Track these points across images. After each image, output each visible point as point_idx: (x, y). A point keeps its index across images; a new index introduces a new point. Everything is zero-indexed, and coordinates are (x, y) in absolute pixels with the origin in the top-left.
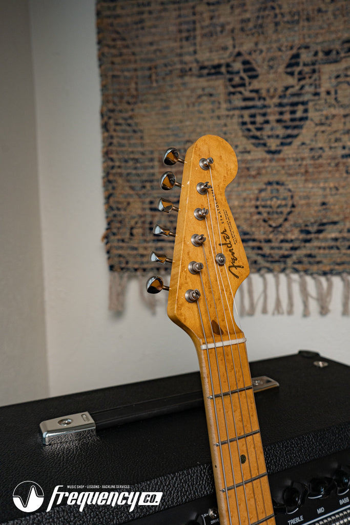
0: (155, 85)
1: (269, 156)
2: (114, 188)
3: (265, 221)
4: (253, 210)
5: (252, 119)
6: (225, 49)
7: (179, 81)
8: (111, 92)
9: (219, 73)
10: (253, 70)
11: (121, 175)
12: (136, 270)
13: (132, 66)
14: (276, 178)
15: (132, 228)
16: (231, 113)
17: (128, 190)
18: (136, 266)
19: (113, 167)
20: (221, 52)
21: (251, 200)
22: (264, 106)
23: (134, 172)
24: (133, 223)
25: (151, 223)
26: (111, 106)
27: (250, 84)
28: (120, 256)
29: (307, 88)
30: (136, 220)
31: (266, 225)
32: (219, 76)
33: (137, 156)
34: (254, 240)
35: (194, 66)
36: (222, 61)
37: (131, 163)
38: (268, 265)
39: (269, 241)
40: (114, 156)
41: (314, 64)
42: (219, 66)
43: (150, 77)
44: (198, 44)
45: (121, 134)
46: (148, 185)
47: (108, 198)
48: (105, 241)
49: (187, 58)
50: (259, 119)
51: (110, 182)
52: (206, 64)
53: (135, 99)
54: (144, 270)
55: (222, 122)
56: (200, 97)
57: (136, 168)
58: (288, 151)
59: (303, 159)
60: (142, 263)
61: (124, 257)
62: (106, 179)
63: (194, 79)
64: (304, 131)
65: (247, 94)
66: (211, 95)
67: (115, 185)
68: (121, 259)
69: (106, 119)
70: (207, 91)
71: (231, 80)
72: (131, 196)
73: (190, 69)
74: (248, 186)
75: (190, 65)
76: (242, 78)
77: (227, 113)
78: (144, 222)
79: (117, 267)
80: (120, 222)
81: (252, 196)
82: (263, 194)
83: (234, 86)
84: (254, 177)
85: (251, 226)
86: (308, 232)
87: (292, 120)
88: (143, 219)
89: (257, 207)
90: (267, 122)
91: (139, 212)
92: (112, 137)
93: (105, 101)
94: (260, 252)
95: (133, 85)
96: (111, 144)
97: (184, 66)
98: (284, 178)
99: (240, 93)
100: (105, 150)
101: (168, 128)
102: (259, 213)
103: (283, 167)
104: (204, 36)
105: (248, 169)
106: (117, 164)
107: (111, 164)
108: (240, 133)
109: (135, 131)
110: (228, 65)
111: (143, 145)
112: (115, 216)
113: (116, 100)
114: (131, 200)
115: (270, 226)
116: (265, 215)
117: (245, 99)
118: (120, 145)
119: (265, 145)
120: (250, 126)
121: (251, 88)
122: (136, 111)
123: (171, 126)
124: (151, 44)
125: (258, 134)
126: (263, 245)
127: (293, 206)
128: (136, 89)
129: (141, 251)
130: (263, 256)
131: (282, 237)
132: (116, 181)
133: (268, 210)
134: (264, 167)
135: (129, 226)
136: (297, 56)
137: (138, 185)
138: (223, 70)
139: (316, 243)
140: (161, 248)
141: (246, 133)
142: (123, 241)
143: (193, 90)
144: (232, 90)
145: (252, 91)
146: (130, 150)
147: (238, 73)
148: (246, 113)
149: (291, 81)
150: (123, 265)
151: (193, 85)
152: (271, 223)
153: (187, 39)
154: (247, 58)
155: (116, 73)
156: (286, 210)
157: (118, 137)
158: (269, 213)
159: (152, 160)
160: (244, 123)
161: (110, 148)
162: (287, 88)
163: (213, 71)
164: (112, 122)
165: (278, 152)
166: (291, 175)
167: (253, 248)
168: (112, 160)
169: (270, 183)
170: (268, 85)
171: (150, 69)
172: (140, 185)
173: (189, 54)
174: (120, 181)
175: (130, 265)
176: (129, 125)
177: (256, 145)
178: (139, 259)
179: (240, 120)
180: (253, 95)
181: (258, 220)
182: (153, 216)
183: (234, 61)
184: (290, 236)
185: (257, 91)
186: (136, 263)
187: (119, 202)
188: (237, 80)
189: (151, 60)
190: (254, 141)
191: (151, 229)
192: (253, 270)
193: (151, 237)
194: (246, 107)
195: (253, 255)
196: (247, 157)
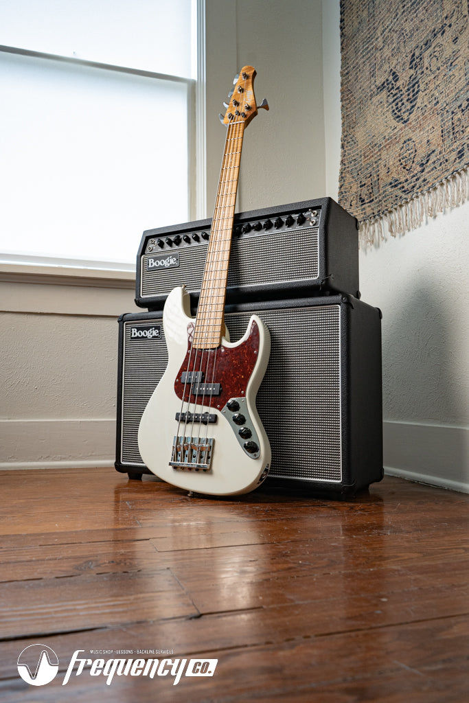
0: (362, 111)
1: (403, 125)
2: (344, 181)
3: (404, 168)
4: (399, 163)
5: (397, 106)
6: (386, 72)
7: (370, 102)
8: (346, 125)
9: (384, 87)
10: (397, 76)
11: (348, 172)
13: (354, 105)
14: (408, 137)
16: (389, 108)
17: (351, 180)
19: (345, 168)
20: (384, 74)
22: (402, 95)
23: (354, 167)
24: (352, 198)
25: (360, 195)
26: (345, 134)
27: (395, 85)
29: (418, 72)
30: (353, 196)
31: (405, 170)
32: (384, 89)
33: (355, 158)
34: (400, 183)
36: (385, 80)
37: (353, 162)
38: (406, 196)
39: (407, 180)
40: (346, 162)
41: (421, 55)
42: (384, 83)
43: (360, 107)
44: (376, 76)
45: (349, 148)
46: (359, 172)
47: (341, 187)
49: (372, 87)
50: (400, 104)
51: (342, 177)
52: (379, 85)
53: (355, 124)
55: (385, 116)
56: (377, 106)
57: (355, 165)
58: (412, 117)
59: (418, 117)
62: (340, 177)
63: (375, 97)
64: (418, 100)
65: (394, 92)
66: (381, 103)
69: (343, 142)
70: (380, 101)
71: (388, 88)
72: (352, 182)
73: (374, 93)
74: (396, 149)
75: (374, 90)
76: (392, 84)
77: (387, 109)
78: (357, 196)
80: (346, 200)
81: (397, 155)
82: (402, 151)
83: (389, 91)
84: (398, 142)
85: (398, 174)
86: (423, 164)
87: (413, 96)
88: (357, 194)
89: (400, 160)
90: (403, 104)
91: (355, 190)
92: (345, 151)
93: (343, 132)
94: (403, 189)
95: (354, 116)
96: (345, 155)
97: (372, 92)
98: (411, 135)
99: (392, 93)
100: (342, 160)
101: (367, 133)
102: (401, 164)
103: (410, 128)
104: (379, 69)
105: (396, 138)
106: (347, 166)
107: (343, 167)
108: (392, 118)
109: (355, 143)
110: (387, 80)
111: (358, 149)
112: (343, 197)
113: (348, 129)
114: (352, 185)
115: (407, 170)
116: (404, 164)
117: (394, 96)
118: (349, 154)
119: (402, 119)
120: (396, 111)
121: (396, 87)
122: (356, 131)
123: (367, 131)
124: (361, 88)
125: (399, 114)
126: (404, 184)
127: (416, 151)
128: (355, 118)
130: (405, 191)
131: (412, 175)
132: (346, 176)
133: (405, 160)
134: (402, 133)
135: (350, 201)
136: (414, 55)
137: (355, 174)
138: (385, 84)
139: (426, 170)
140: (364, 209)
141: (394, 116)
143: (375, 104)
144: (389, 94)
145: (396, 89)
146: (353, 155)
147: (391, 82)
148: (394, 104)
149: (412, 71)
151: (375, 101)
152: (407, 167)
153: (373, 76)
154: (394, 70)
155: (348, 113)
156: (412, 155)
157: (348, 150)
158: (406, 162)
159: (361, 156)
161: (344, 158)
162: (410, 78)
163: (382, 88)
164: (346, 143)
165: (408, 120)
166: (414, 131)
167: (400, 189)
168: (345, 164)
169: (405, 142)
170: (403, 81)
171: (360, 103)
172: (357, 174)
173: (374, 85)
174: (348, 175)
176: (353, 141)
177: (398, 122)
179: (392, 110)
180: (397, 91)
181: (401, 169)
182: (361, 190)
183: (389, 76)
184: (416, 172)
185: (398, 88)
187: (346, 188)
188: (390, 86)
189: (360, 98)
190: (397, 119)
191: (360, 198)
192: (399, 204)
193: (360, 203)
194: (394, 101)
195: (400, 193)
196: (396, 131)
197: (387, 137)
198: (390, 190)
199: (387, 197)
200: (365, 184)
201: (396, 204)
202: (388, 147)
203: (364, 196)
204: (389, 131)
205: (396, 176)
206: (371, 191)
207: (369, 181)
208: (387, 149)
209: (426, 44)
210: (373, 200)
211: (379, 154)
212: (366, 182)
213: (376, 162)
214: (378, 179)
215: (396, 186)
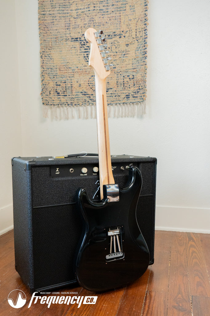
0: (57, 43)
2: (44, 78)
3: (91, 88)
4: (88, 84)
5: (87, 56)
6: (79, 33)
7: (65, 42)
8: (43, 46)
9: (77, 40)
11: (46, 73)
12: (51, 105)
13: (50, 37)
15: (50, 91)
16: (81, 53)
17: (49, 79)
18: (51, 104)
19: (44, 71)
20: (78, 34)
21: (87, 81)
23: (51, 72)
24: (50, 90)
25: (56, 90)
26: (43, 50)
27: (86, 44)
28: (46, 100)
30: (51, 89)
32: (77, 42)
33: (51, 67)
34: (88, 94)
35: (70, 38)
36: (78, 37)
37: (50, 69)
38: (92, 102)
40: (44, 67)
42: (77, 38)
43: (56, 41)
44: (71, 31)
45: (47, 60)
46: (55, 77)
47: (42, 81)
48: (41, 95)
49: (67, 35)
51: (42, 75)
52: (73, 37)
53: (51, 48)
54: (54, 105)
55: (78, 56)
56: (71, 48)
57: (51, 71)
60: (53, 103)
61: (47, 101)
62: (41, 75)
63: (70, 42)
65: (86, 48)
66: (75, 48)
67: (44, 77)
68: (46, 101)
69: (42, 54)
70: (74, 46)
71: (81, 43)
73: (69, 39)
74: (86, 77)
75: (69, 38)
76: (84, 42)
77: (80, 53)
78: (54, 89)
79: (45, 103)
80: (46, 89)
81: (87, 80)
82: (90, 79)
83: (82, 45)
84: (88, 74)
85: (87, 90)
88: (54, 88)
89: (89, 84)
91: (53, 86)
92: (43, 61)
93: (42, 48)
94: (90, 98)
95: (51, 43)
96: (43, 63)
97: (67, 38)
99: (84, 47)
100: (41, 65)
101: (62, 58)
102: (89, 86)
104: (73, 28)
105: (86, 71)
106: (45, 70)
107: (43, 69)
108: (84, 60)
109: (51, 59)
111: (54, 63)
112: (44, 87)
113: (45, 48)
114: (49, 82)
115: (93, 90)
116: (91, 86)
117: (85, 49)
118: (46, 63)
120: (87, 58)
121: (87, 46)
122: (52, 52)
123: (62, 57)
124: (56, 30)
126: (91, 96)
128: (52, 45)
129: (53, 99)
130: (91, 99)
133: (92, 84)
134: (91, 71)
137: (51, 77)
138: (79, 39)
140: (60, 98)
141: (86, 60)
142: (47, 95)
143: (69, 46)
144: (81, 46)
145: (87, 47)
146: (50, 65)
147: (83, 41)
148: (85, 53)
150: (47, 103)
151: (69, 44)
152: (93, 89)
153: (68, 29)
155: (45, 39)
157: (45, 60)
158: (92, 86)
159: (56, 68)
160: (85, 57)
161: (43, 64)
163: (76, 40)
164: (43, 55)
167: (88, 97)
169: (93, 76)
171: (56, 38)
172: (53, 77)
173: (68, 34)
174: (46, 75)
175: (49, 103)
176: (49, 57)
178: (52, 101)
179: (84, 56)
180: (88, 48)
181: (89, 88)
182: (57, 87)
183: (82, 37)
186: (52, 102)
187: (46, 83)
188: (83, 43)
189: (56, 35)
191: (56, 92)
192: (88, 104)
193: (56, 94)
194: (85, 52)
195: (88, 99)
196: (86, 68)
197: (79, 68)
198: (81, 95)
199: (79, 99)
200: (60, 85)
201: (85, 104)
202: (79, 73)
203: (59, 91)
204: (81, 65)
205: (85, 90)
206: (65, 90)
207: (64, 85)
208: (79, 74)
209: (109, 36)
210: (66, 96)
211: (72, 74)
212: (61, 84)
213: (69, 77)
214: (72, 87)
215: (85, 95)
